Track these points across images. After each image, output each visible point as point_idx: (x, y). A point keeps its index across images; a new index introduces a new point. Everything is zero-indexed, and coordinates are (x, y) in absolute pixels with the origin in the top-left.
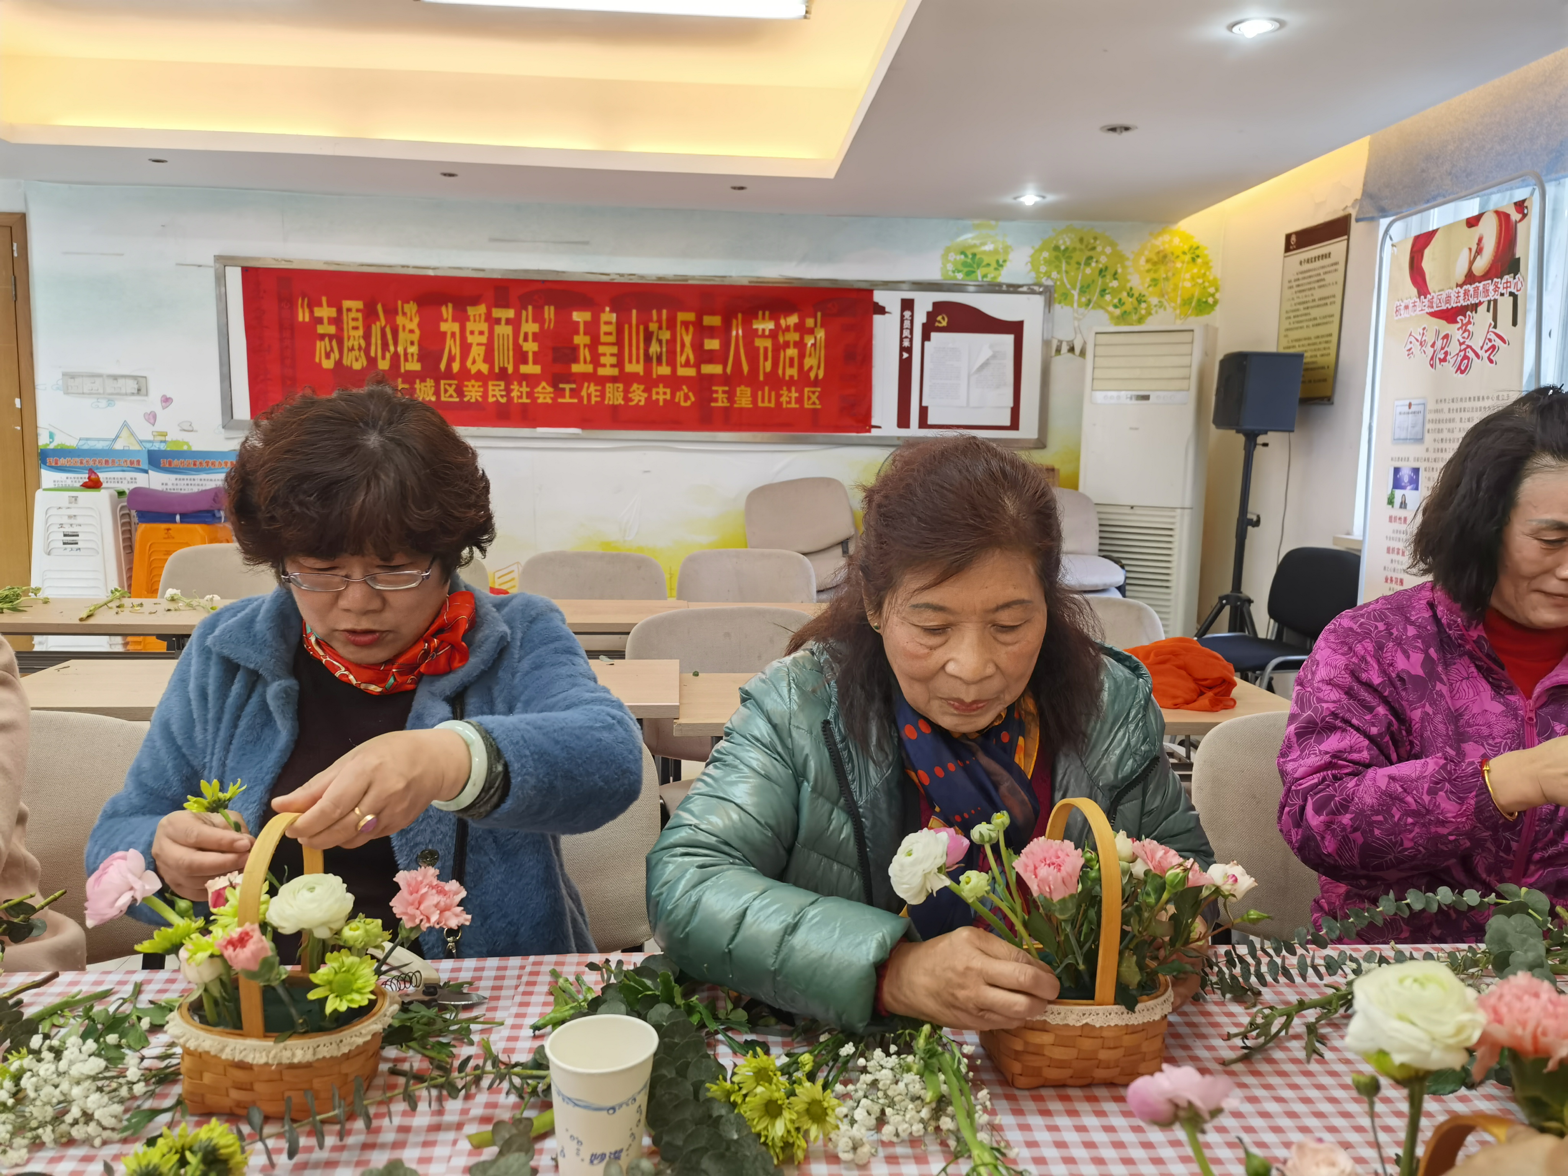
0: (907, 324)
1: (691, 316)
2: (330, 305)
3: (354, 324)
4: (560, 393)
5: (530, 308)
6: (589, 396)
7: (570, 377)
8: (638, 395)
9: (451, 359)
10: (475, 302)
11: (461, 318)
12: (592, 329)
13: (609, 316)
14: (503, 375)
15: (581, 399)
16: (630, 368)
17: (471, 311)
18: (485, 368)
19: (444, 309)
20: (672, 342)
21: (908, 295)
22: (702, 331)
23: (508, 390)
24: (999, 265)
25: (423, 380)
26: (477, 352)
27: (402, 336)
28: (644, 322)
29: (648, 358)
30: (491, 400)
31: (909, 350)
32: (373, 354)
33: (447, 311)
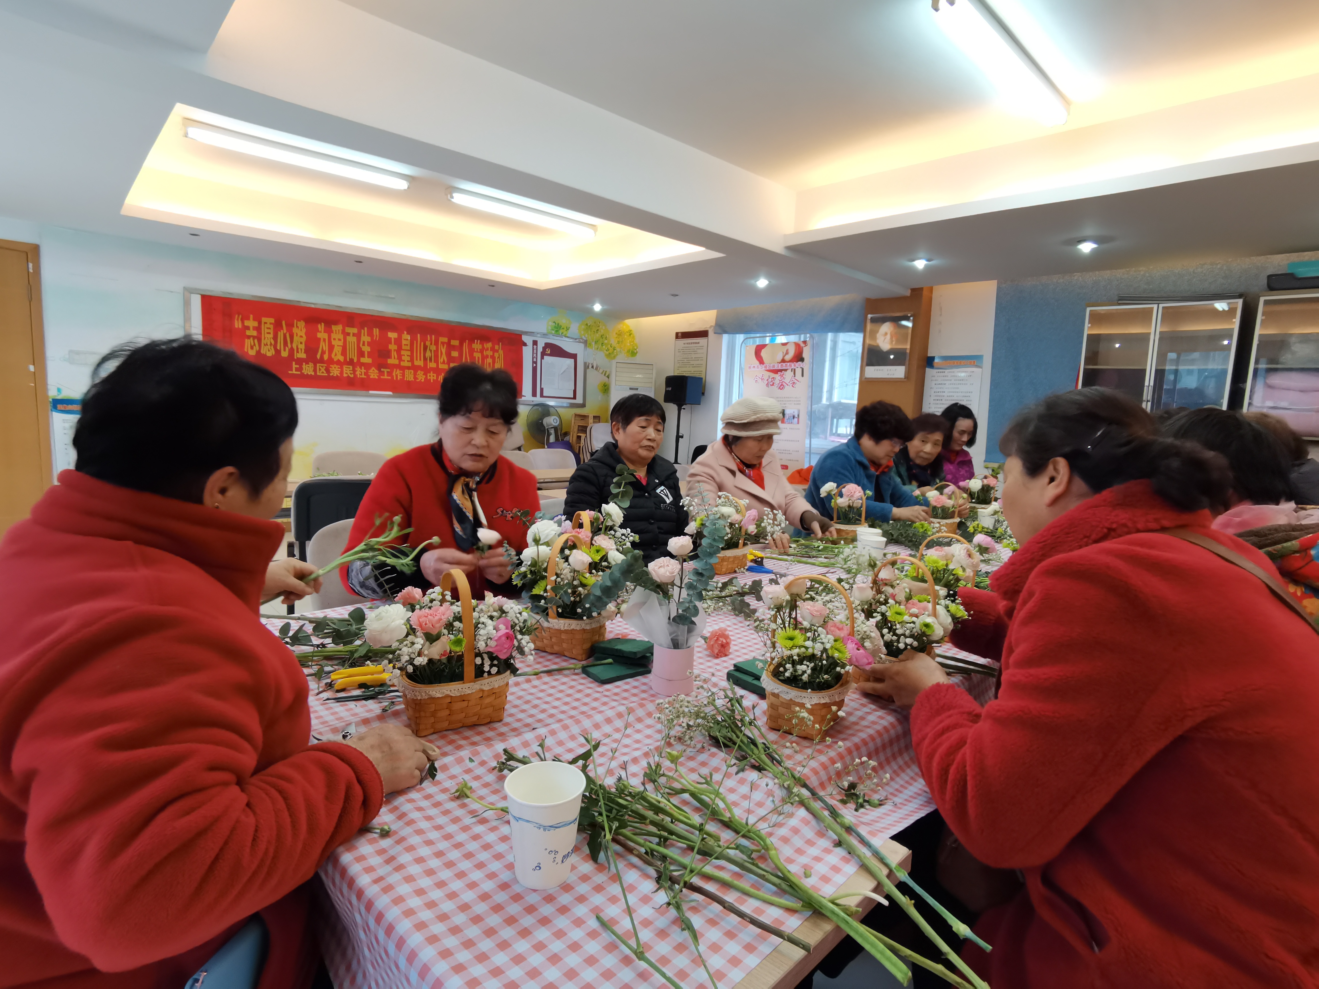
0: (535, 351)
1: (446, 340)
2: (254, 320)
3: (269, 331)
4: (382, 373)
5: (366, 329)
6: (397, 376)
7: (386, 366)
8: (421, 377)
9: (323, 353)
10: (336, 323)
11: (329, 331)
12: (398, 342)
13: (406, 337)
14: (351, 363)
15: (393, 377)
16: (417, 363)
17: (334, 328)
18: (342, 359)
19: (319, 326)
20: (436, 352)
21: (535, 339)
22: (450, 348)
23: (354, 371)
24: (567, 329)
25: (307, 363)
26: (337, 350)
27: (295, 338)
28: (424, 340)
29: (425, 359)
30: (345, 375)
31: (536, 363)
32: (278, 348)
33: (321, 327)
